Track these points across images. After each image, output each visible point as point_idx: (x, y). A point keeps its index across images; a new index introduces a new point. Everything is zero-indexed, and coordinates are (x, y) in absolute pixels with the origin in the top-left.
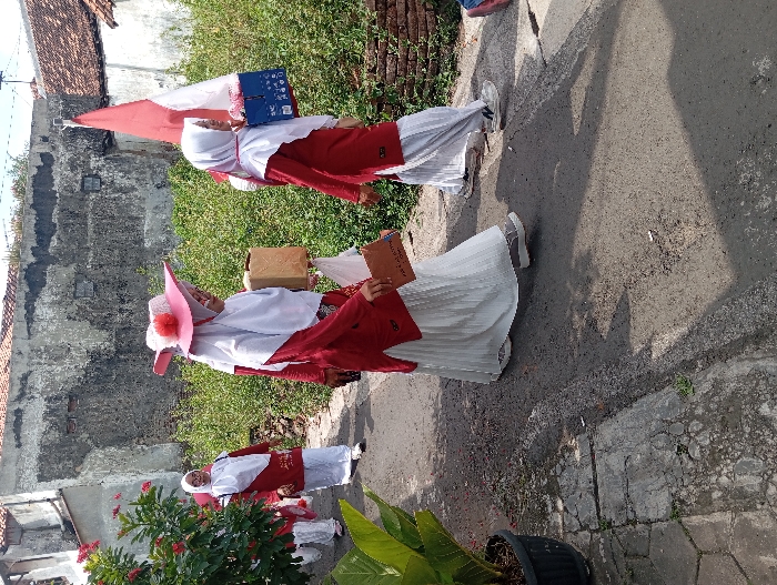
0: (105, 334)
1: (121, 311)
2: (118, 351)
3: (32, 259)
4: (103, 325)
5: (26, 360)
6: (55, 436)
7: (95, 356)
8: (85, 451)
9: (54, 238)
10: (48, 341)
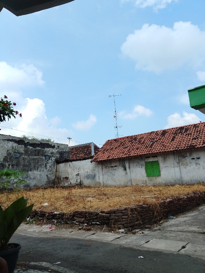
0: (2, 160)
4: (5, 160)
9: (32, 148)
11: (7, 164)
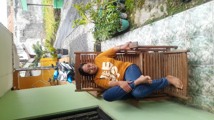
0: (28, 21)
1: (31, 17)
2: (31, 24)
3: (15, 7)
4: (28, 19)
5: (16, 24)
6: (22, 36)
7: (27, 25)
8: (26, 39)
9: (18, 4)
10: (19, 21)
11: (30, 19)
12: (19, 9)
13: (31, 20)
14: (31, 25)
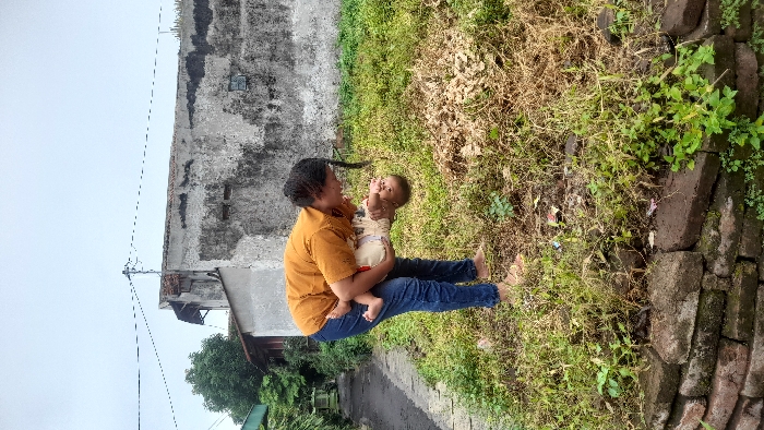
2: (268, 146)
3: (192, 48)
4: (254, 119)
5: (188, 149)
7: (247, 150)
8: (236, 237)
9: (211, 26)
10: (207, 131)
11: (267, 114)
12: (214, 57)
13: (273, 125)
14: (270, 152)
